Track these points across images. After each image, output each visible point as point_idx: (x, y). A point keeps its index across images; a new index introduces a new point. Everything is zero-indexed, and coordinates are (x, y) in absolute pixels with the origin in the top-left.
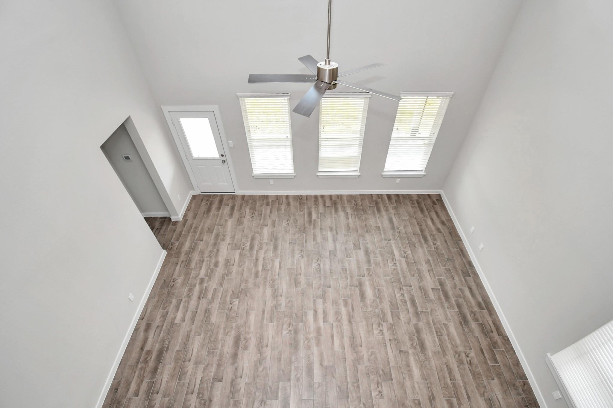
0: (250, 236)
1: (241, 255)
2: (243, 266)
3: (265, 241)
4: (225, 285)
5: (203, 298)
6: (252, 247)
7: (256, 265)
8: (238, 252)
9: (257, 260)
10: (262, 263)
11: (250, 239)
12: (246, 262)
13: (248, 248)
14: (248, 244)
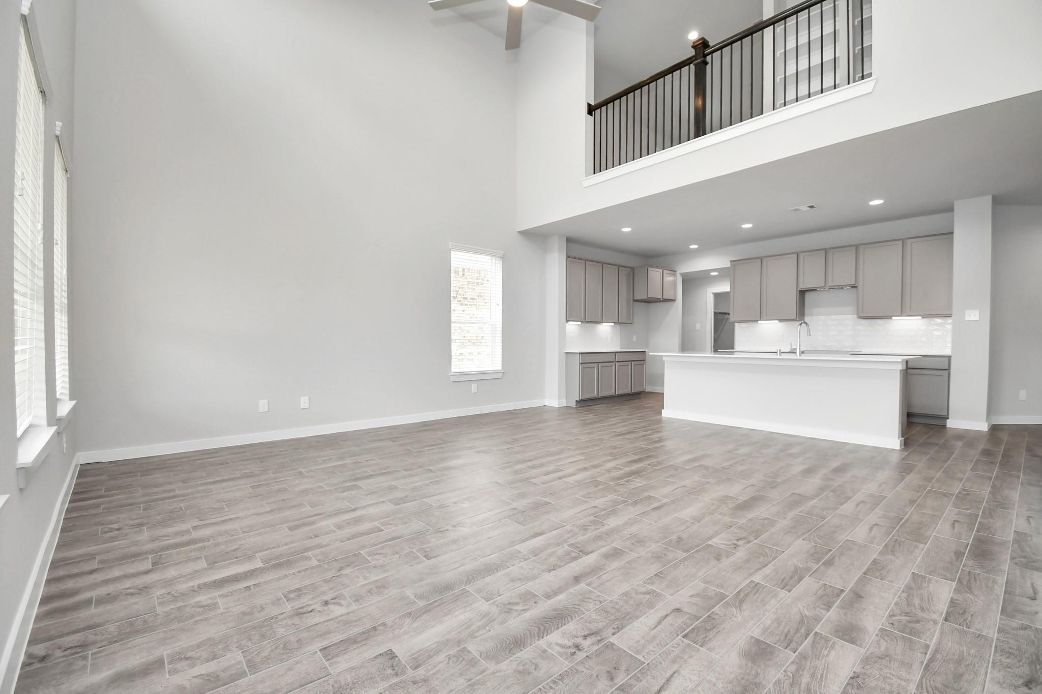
0: (507, 666)
1: (621, 621)
2: (643, 590)
3: (483, 606)
4: (741, 581)
5: (842, 591)
6: (559, 618)
7: (595, 570)
8: (626, 640)
9: (577, 579)
10: (573, 564)
11: (526, 654)
12: (621, 591)
13: (571, 626)
14: (555, 637)
